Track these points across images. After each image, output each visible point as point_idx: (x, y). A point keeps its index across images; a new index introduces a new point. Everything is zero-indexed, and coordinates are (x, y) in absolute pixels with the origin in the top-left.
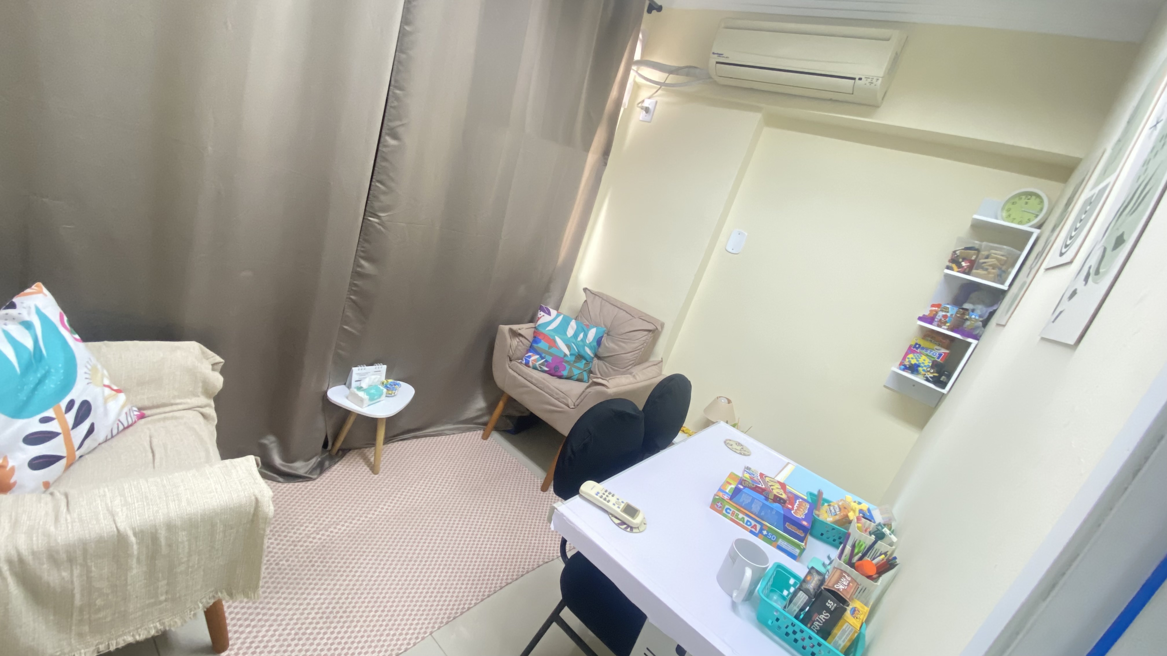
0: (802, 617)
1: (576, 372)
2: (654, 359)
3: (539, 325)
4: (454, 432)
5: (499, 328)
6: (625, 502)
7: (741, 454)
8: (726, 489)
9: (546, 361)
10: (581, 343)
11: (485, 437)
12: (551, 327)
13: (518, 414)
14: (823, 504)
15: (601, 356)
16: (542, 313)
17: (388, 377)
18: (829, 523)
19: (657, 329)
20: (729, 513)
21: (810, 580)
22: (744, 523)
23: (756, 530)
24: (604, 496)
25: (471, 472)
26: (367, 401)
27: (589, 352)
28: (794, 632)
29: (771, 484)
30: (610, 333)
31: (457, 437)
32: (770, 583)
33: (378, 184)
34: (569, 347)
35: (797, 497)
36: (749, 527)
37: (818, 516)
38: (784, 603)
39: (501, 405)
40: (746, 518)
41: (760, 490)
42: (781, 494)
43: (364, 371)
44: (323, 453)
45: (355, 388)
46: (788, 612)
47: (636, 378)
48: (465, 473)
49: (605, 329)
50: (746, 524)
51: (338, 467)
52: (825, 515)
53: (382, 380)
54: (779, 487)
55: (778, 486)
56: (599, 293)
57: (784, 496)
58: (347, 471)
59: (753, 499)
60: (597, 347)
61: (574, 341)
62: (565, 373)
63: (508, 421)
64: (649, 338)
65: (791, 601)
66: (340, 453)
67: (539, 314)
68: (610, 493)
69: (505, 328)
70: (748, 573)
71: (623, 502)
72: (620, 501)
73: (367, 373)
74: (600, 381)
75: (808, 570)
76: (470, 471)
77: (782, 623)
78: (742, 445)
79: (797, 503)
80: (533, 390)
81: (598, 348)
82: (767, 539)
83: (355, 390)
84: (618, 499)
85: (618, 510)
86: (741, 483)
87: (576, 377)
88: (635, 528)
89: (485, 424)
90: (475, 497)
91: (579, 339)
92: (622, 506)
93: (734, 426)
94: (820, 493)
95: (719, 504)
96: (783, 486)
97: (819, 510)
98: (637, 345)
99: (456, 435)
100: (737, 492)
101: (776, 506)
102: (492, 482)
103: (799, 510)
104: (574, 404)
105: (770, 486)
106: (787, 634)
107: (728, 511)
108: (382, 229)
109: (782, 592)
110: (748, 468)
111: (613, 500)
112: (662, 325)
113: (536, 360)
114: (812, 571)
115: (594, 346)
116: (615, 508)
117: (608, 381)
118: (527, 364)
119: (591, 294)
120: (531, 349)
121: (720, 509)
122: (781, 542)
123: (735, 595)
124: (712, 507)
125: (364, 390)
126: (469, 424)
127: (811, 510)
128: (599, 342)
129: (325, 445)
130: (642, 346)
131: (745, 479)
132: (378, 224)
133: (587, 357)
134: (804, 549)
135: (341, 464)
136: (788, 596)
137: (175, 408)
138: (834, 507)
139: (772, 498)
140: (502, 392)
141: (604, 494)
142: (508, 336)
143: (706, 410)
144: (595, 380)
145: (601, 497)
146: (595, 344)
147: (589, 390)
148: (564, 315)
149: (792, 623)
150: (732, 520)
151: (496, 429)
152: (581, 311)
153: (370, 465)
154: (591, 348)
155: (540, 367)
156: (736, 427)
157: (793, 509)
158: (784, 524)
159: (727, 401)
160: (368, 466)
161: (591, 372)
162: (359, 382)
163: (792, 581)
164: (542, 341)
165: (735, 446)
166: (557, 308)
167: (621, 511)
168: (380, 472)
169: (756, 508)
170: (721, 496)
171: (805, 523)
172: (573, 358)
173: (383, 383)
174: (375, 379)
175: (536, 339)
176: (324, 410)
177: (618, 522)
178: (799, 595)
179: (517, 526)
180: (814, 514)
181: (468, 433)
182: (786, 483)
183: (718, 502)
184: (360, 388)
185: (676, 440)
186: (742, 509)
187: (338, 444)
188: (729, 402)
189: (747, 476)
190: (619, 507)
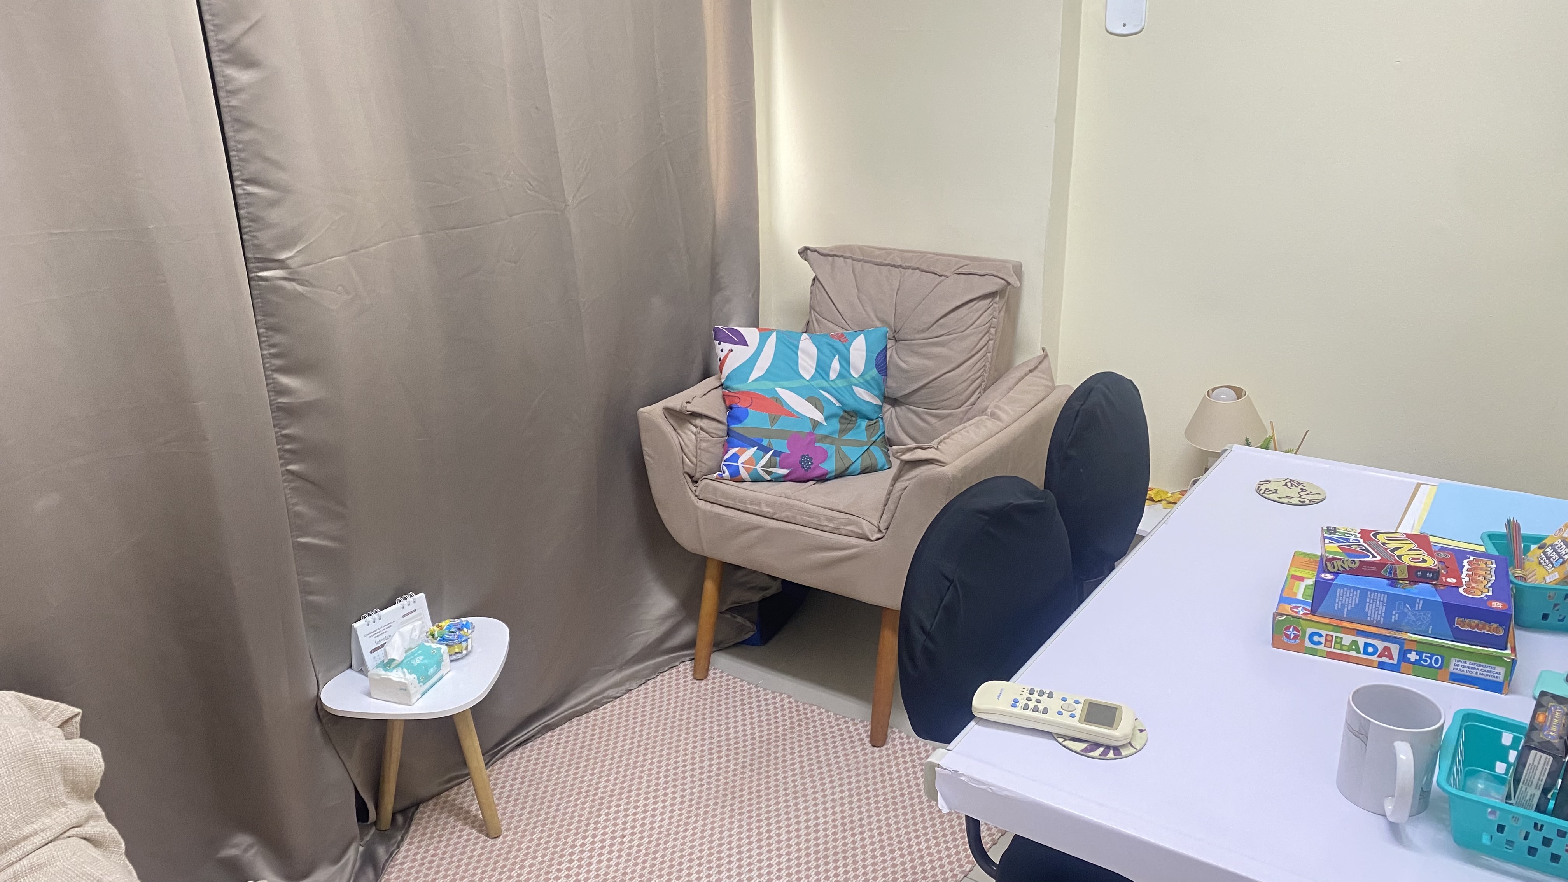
0: (1551, 805)
1: (853, 454)
2: (1025, 357)
3: (728, 378)
4: (627, 686)
5: (640, 417)
6: (1082, 700)
7: (1303, 503)
8: (1296, 594)
9: (776, 454)
10: (841, 383)
11: (701, 674)
12: (756, 374)
13: (756, 597)
14: (1527, 549)
15: (898, 394)
16: (726, 346)
17: (436, 618)
18: (1551, 586)
19: (1009, 283)
20: (1319, 643)
21: (1545, 722)
22: (1359, 652)
23: (1391, 658)
24: (1032, 704)
25: (702, 762)
26: (415, 689)
27: (866, 397)
28: (1547, 842)
29: (1392, 547)
30: (900, 335)
31: (639, 695)
32: (1460, 758)
33: (250, 188)
34: (815, 402)
35: (1462, 554)
36: (1375, 658)
37: (1524, 579)
38: (1504, 790)
39: (710, 588)
40: (1361, 641)
41: (1374, 569)
42: (1424, 561)
43: (379, 624)
44: (363, 834)
45: (377, 666)
46: (1519, 804)
47: (999, 419)
48: (689, 768)
49: (886, 329)
50: (1366, 652)
51: (408, 850)
52: (1540, 571)
53: (426, 629)
54: (1413, 546)
55: (1410, 545)
56: (838, 248)
57: (1431, 563)
58: (432, 852)
59: (1364, 593)
60: (880, 378)
61: (824, 384)
62: (829, 466)
63: (740, 619)
64: (996, 314)
65: (1517, 781)
66: (400, 819)
67: (718, 351)
68: (1041, 694)
69: (653, 412)
70: (1404, 753)
71: (1077, 702)
72: (1070, 701)
73: (389, 626)
74: (920, 454)
75: (1535, 702)
76: (697, 760)
77: (1515, 833)
78: (1299, 484)
79: (1466, 566)
80: (773, 530)
81: (885, 381)
82: (1421, 668)
83: (381, 671)
84: (1064, 700)
85: (1076, 724)
86: (1326, 570)
87: (857, 466)
88: (1124, 746)
89: (691, 644)
90: (732, 811)
91: (833, 376)
92: (1079, 709)
93: (1265, 446)
94: (1513, 527)
95: (1292, 633)
96: (1421, 541)
97: (1522, 567)
98: (975, 339)
99: (634, 692)
100: (1321, 590)
101: (1423, 591)
102: (756, 766)
103: (1476, 582)
104: (878, 527)
105: (1393, 551)
106: (1532, 851)
107: (1316, 638)
108: (299, 288)
109: (1493, 770)
110: (1331, 530)
111: (1054, 705)
112: (1018, 270)
113: (750, 461)
114: (1544, 701)
115: (873, 378)
116: (1065, 719)
117: (937, 449)
118: (736, 477)
119: (822, 257)
120: (731, 438)
121: (1298, 641)
122: (1455, 665)
123: (1389, 807)
124: (1277, 643)
125: (400, 665)
126: (653, 658)
127: (1502, 572)
128: (881, 364)
129: (362, 813)
130: (986, 338)
131: (1330, 556)
132: (284, 279)
133: (865, 409)
134: (1514, 662)
135: (410, 844)
136: (1506, 773)
137: (27, 846)
138: (1553, 546)
139: (1406, 575)
140: (702, 561)
141: (1029, 699)
142: (667, 428)
143: (1191, 431)
144: (907, 457)
145: (1026, 707)
146: (874, 372)
147: (899, 485)
148: (778, 332)
149: (1536, 825)
150: (1329, 655)
151: (719, 646)
152: (812, 307)
153: (473, 822)
154: (867, 385)
155: (769, 473)
156: (1272, 445)
157: (1462, 585)
158: (1451, 622)
159: (1232, 393)
160: (473, 827)
161: (889, 442)
162: (381, 650)
163: (1507, 739)
164: (750, 411)
165: (1284, 492)
166: (754, 323)
167: (1080, 721)
168: (503, 828)
169: (1375, 610)
170: (1291, 613)
171: (1497, 605)
172: (836, 424)
173: (433, 635)
174: (413, 630)
175: (734, 413)
176: (327, 737)
177: (1084, 746)
178: (1530, 761)
179: (849, 840)
180: (1512, 578)
181: (659, 678)
182: (1427, 532)
183: (1288, 629)
184: (388, 664)
185: (1143, 527)
186: (1345, 624)
187: (389, 803)
188: (1239, 393)
189: (1333, 547)
190: (1072, 716)
